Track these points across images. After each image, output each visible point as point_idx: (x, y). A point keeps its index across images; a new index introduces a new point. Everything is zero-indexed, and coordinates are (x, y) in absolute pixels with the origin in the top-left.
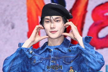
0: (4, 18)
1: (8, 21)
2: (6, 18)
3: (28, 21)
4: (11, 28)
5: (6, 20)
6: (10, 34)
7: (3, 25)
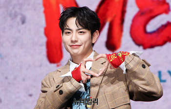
0: (11, 8)
1: (16, 12)
2: (13, 8)
3: (45, 12)
4: (20, 23)
5: (13, 12)
6: (19, 32)
7: (9, 19)
